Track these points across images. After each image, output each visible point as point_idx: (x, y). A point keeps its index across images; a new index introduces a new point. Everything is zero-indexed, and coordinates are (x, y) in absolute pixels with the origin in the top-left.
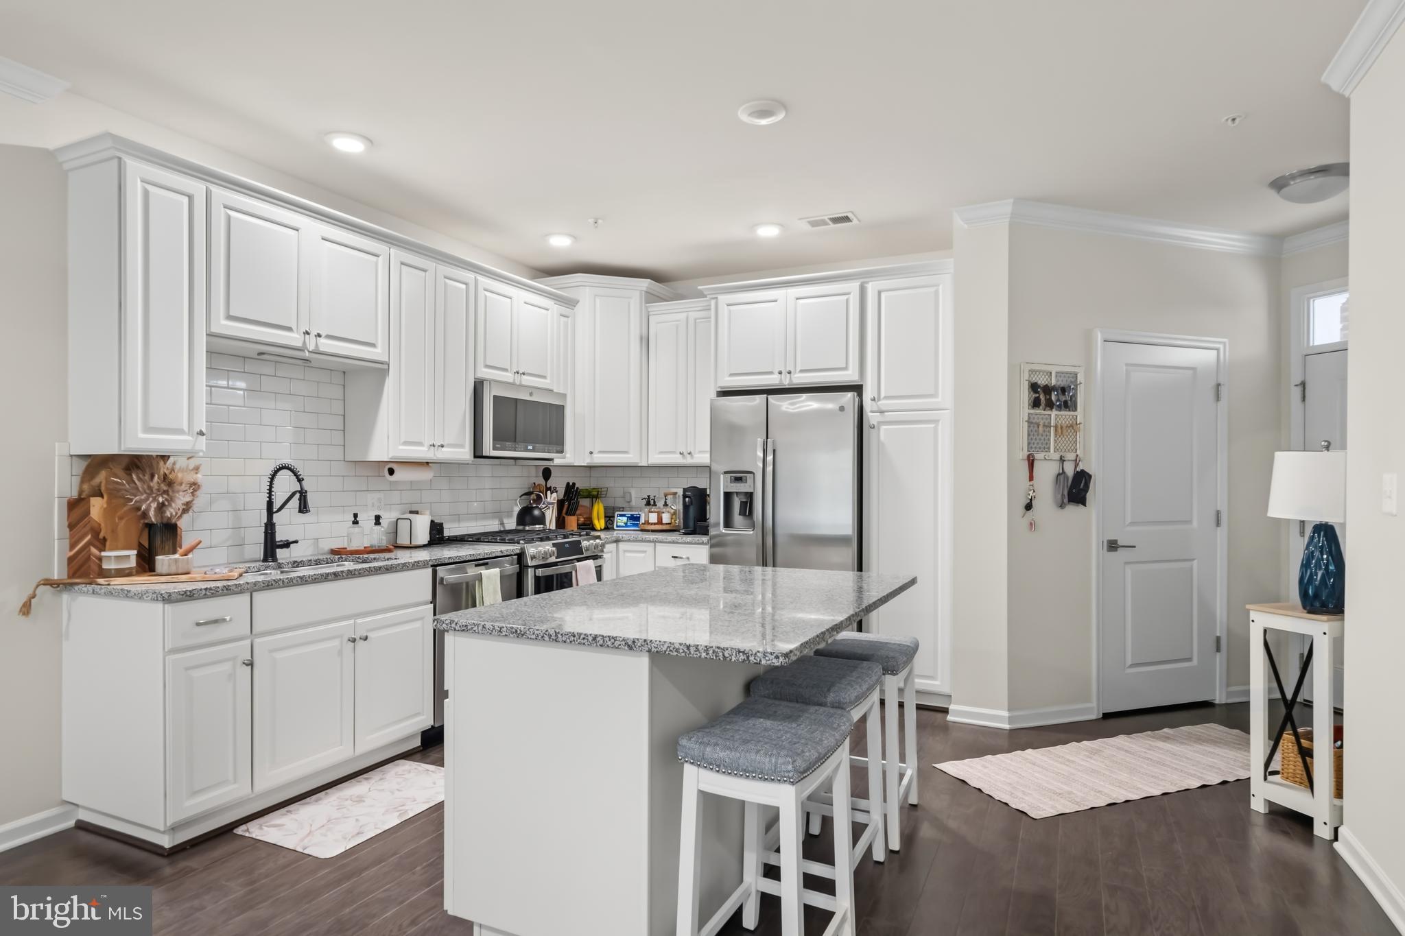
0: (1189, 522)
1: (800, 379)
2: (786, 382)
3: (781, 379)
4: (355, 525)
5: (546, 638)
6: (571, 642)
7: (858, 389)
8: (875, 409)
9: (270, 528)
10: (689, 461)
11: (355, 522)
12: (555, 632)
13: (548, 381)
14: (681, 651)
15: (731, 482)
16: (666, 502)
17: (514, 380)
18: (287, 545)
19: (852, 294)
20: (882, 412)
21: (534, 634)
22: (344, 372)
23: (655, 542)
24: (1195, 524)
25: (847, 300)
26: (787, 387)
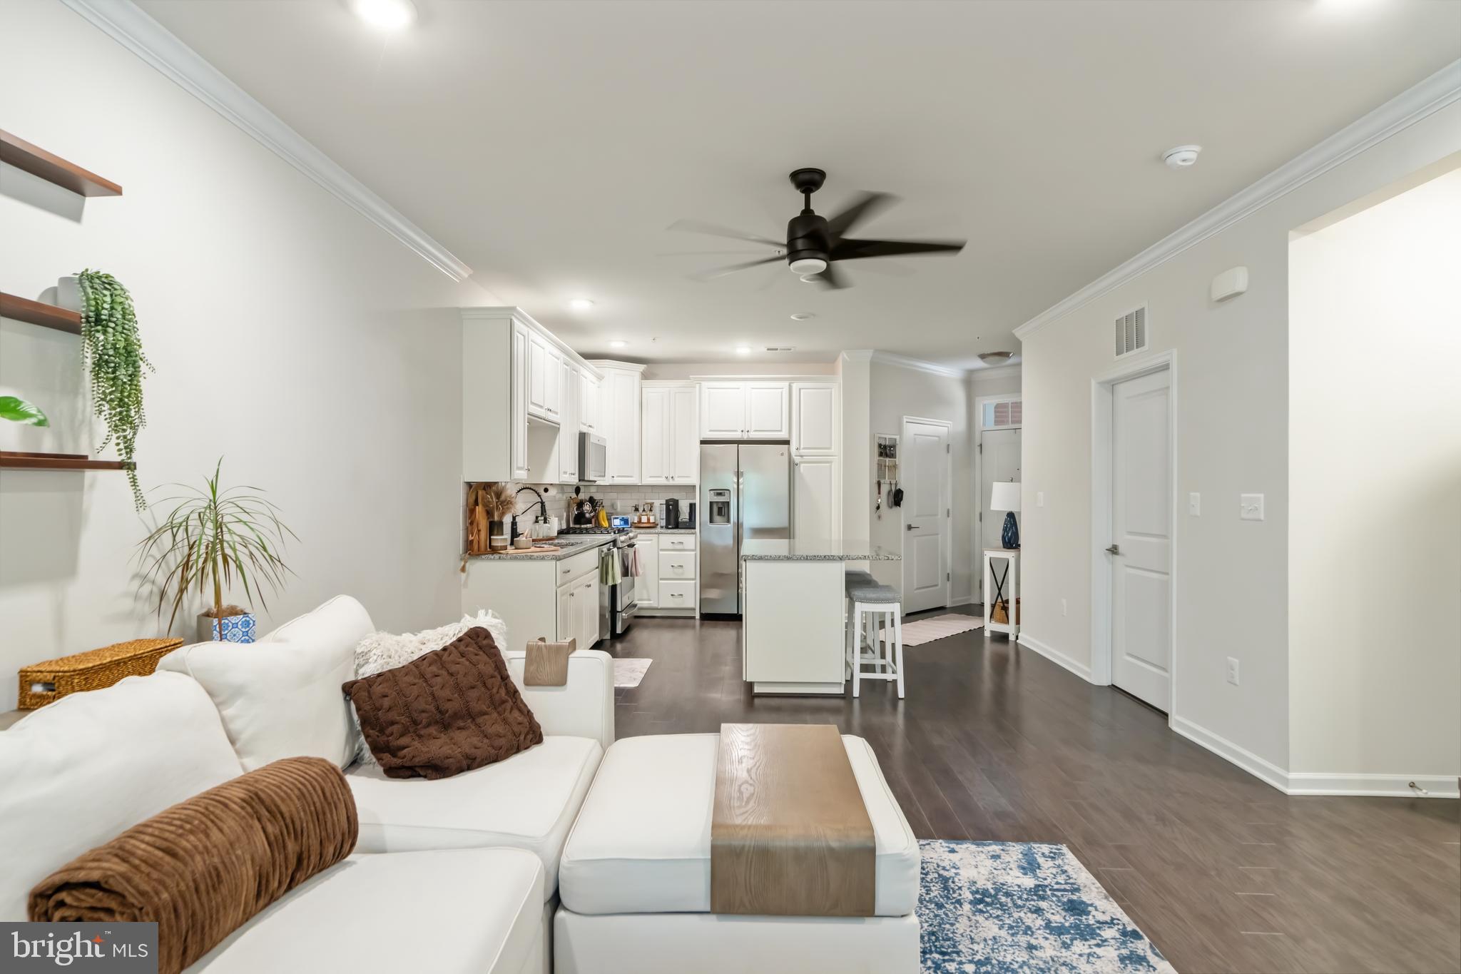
0: (936, 515)
1: (754, 435)
2: (745, 437)
3: (742, 434)
7: (788, 443)
8: (798, 454)
9: (514, 524)
10: (671, 482)
15: (714, 496)
19: (784, 389)
20: (801, 456)
23: (656, 534)
24: (939, 516)
26: (746, 439)
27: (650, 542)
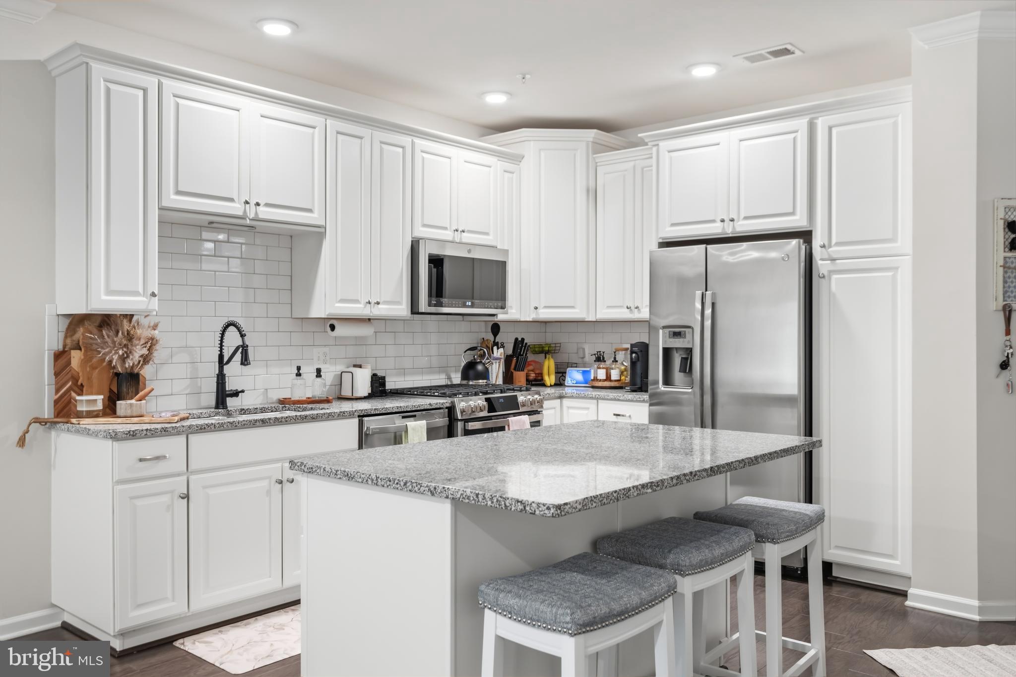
1: (741, 227)
2: (729, 230)
3: (724, 226)
4: (298, 377)
5: (370, 482)
6: (388, 486)
7: (806, 236)
8: (826, 256)
9: (221, 378)
10: (636, 316)
11: (299, 375)
12: (376, 476)
13: (490, 237)
14: (472, 499)
15: (670, 337)
16: (615, 358)
17: (454, 237)
18: (236, 394)
19: (799, 131)
20: (833, 260)
21: (360, 477)
22: (291, 237)
23: (597, 399)
25: (795, 139)
26: (731, 235)
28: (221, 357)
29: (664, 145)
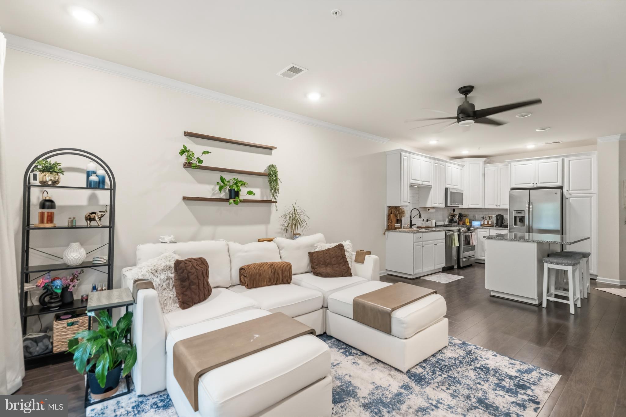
1: (540, 185)
2: (535, 186)
3: (533, 185)
7: (561, 188)
8: (568, 193)
9: (411, 221)
10: (499, 207)
11: (423, 221)
13: (458, 187)
15: (517, 213)
16: (490, 218)
17: (454, 187)
18: (413, 225)
19: (559, 161)
20: (571, 194)
22: (419, 188)
23: (489, 229)
25: (557, 163)
27: (485, 232)
28: (411, 216)
29: (513, 164)
